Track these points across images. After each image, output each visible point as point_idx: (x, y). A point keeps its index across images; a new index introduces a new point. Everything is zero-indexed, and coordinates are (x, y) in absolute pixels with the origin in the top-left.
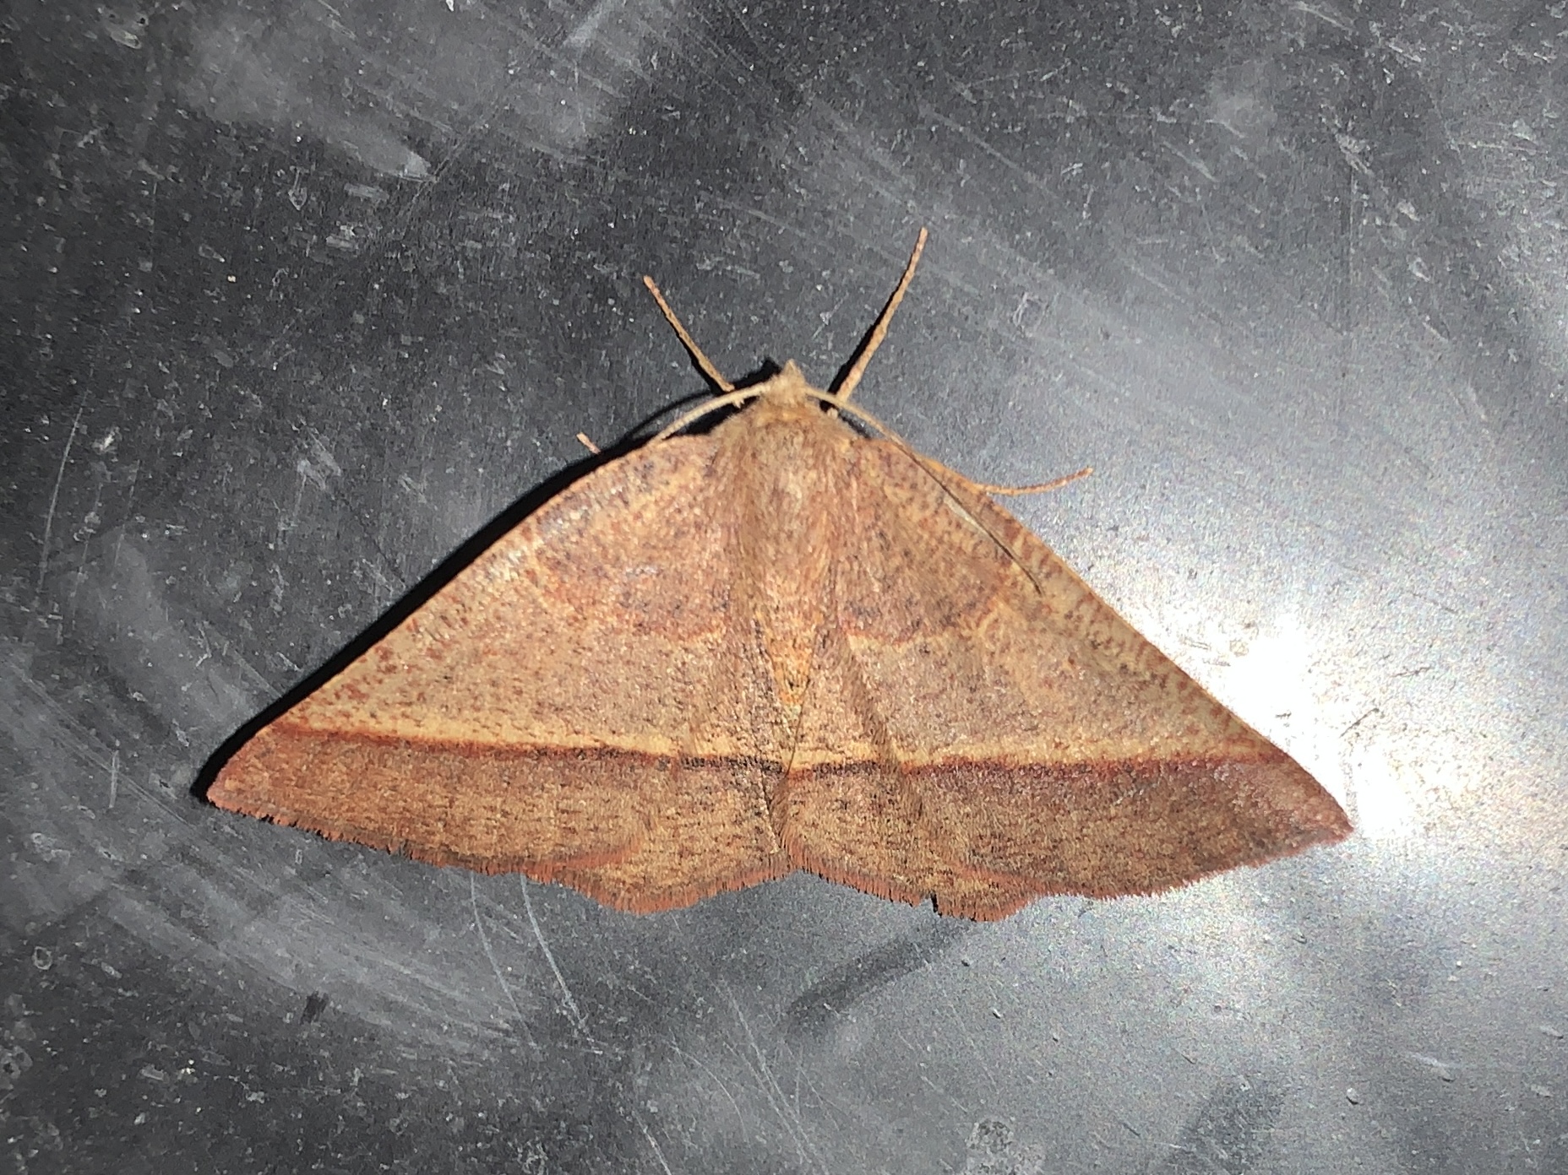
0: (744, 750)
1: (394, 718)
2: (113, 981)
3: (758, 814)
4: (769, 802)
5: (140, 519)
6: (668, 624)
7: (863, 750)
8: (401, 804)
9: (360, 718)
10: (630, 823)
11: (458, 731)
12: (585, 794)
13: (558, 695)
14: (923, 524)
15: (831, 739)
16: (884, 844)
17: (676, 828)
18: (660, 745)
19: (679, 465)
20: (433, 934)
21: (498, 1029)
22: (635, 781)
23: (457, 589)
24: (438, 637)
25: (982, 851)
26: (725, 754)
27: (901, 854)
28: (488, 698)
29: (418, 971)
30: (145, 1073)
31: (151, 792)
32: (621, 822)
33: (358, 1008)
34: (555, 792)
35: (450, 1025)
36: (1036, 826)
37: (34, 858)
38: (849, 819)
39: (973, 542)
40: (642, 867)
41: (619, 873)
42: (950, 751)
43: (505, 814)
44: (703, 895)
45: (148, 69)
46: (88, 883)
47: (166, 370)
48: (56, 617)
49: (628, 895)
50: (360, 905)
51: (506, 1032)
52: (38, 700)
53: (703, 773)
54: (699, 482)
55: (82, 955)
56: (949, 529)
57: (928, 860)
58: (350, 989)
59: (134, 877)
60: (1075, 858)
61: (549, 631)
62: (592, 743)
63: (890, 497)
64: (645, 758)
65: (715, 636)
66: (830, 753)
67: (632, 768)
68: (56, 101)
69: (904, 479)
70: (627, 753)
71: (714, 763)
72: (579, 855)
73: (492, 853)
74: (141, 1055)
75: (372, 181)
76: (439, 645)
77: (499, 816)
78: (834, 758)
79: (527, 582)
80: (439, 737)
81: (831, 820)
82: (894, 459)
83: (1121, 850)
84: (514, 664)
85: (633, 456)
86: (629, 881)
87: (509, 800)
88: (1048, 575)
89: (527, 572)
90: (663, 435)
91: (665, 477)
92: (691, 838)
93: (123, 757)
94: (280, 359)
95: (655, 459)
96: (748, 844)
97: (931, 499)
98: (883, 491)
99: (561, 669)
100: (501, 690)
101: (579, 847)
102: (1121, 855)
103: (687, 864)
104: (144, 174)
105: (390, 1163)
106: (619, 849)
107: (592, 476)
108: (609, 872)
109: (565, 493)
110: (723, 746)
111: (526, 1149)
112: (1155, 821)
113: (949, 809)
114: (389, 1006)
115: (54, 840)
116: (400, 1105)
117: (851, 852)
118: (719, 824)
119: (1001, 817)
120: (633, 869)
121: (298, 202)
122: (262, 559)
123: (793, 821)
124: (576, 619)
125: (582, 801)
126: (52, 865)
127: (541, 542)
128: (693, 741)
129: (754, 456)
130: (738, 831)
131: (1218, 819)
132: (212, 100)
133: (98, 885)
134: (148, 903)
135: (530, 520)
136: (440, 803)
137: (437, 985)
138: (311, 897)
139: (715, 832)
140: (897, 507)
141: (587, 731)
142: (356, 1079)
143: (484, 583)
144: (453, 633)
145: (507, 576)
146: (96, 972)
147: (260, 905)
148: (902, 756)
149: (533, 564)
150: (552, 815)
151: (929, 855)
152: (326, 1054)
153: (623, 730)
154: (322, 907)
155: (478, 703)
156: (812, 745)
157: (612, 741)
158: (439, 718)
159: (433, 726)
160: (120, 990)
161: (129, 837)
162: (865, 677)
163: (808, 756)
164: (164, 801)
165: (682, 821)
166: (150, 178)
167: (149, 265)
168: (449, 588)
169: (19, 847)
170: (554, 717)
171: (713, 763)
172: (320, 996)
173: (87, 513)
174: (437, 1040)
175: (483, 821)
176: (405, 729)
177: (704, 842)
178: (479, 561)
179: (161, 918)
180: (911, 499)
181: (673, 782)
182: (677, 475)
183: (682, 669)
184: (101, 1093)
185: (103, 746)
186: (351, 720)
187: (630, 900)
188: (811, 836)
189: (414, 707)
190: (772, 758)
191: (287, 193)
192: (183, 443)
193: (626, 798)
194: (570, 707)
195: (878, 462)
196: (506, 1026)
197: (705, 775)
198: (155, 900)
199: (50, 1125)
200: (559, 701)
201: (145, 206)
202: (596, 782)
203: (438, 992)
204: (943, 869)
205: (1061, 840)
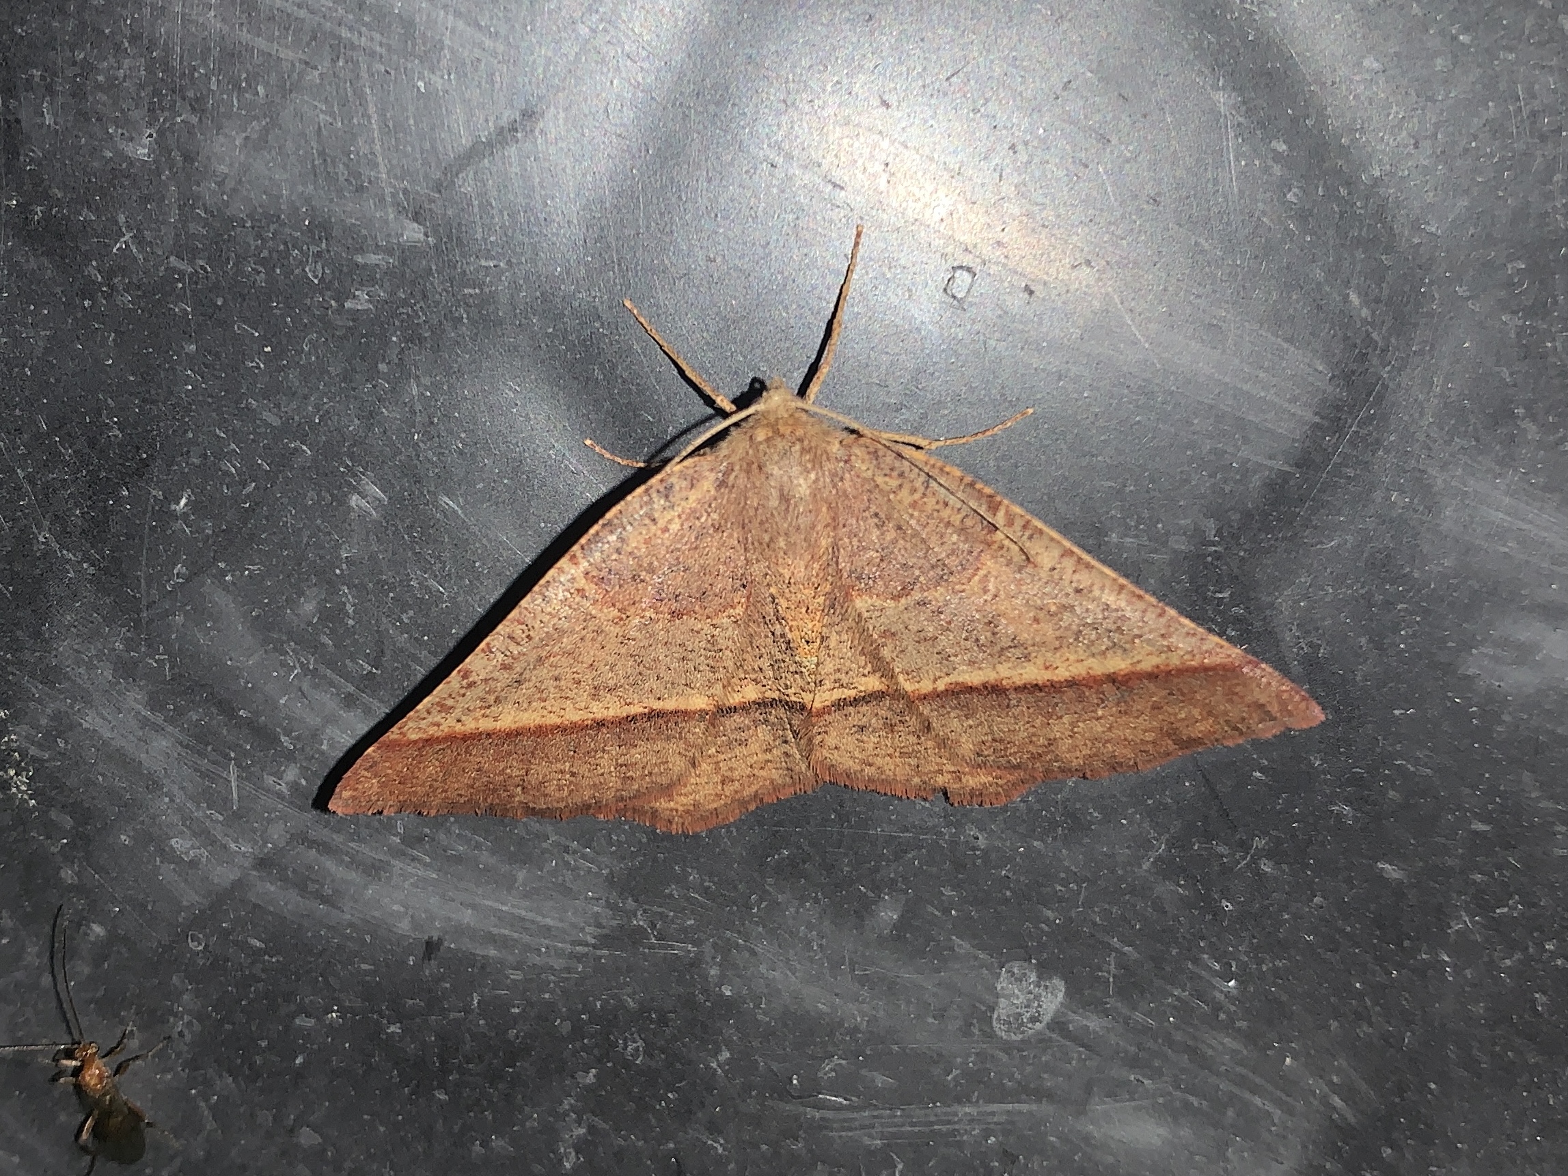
0: (769, 694)
1: (476, 719)
2: (257, 953)
3: (786, 742)
4: (794, 732)
5: (222, 565)
6: (697, 608)
7: (874, 683)
8: (485, 779)
9: (448, 724)
10: (678, 764)
11: (530, 718)
12: (639, 750)
13: (610, 679)
14: (914, 505)
15: (845, 680)
16: (897, 754)
17: (717, 763)
18: (699, 702)
19: (695, 482)
20: (521, 875)
21: (587, 945)
22: (680, 733)
23: (520, 613)
24: (508, 654)
25: (986, 753)
26: (753, 699)
27: (913, 762)
28: (552, 690)
29: (513, 906)
30: (297, 1021)
31: (268, 791)
32: (670, 766)
33: (467, 945)
34: (614, 753)
35: (547, 948)
36: (1032, 730)
37: (175, 859)
38: (865, 739)
39: (960, 516)
40: (691, 797)
41: (672, 803)
42: (953, 678)
43: (573, 774)
44: (744, 810)
45: (163, 178)
46: (224, 875)
47: (223, 435)
48: (162, 657)
49: (681, 820)
50: (458, 859)
51: (594, 946)
52: (158, 729)
53: (736, 717)
54: (713, 492)
55: (230, 934)
56: (937, 507)
57: (937, 764)
58: (460, 931)
59: (263, 863)
60: (1069, 751)
61: (599, 632)
62: (641, 710)
63: (882, 486)
64: (685, 714)
65: (737, 611)
66: (846, 690)
67: (676, 723)
68: (87, 215)
69: (892, 470)
70: (671, 713)
71: (745, 708)
72: (638, 795)
73: (564, 804)
74: (293, 1007)
75: (378, 249)
76: (511, 660)
77: (568, 776)
78: (850, 693)
79: (578, 599)
80: (514, 727)
81: (849, 742)
82: (880, 453)
83: (1108, 741)
84: (572, 662)
85: (654, 481)
86: (680, 809)
87: (575, 765)
88: (1030, 537)
89: (578, 590)
90: (677, 459)
91: (684, 494)
92: (731, 769)
93: (238, 765)
94: (321, 413)
95: (673, 480)
96: (778, 765)
97: (918, 484)
98: (874, 481)
99: (611, 660)
100: (563, 683)
101: (638, 791)
102: (1108, 745)
103: (729, 790)
104: (174, 270)
105: (513, 1066)
106: (670, 786)
107: (622, 503)
108: (662, 804)
109: (601, 522)
110: (751, 693)
111: (625, 1040)
112: (1137, 717)
113: (952, 724)
114: (492, 939)
115: (191, 843)
116: (515, 1018)
117: (870, 765)
118: (753, 754)
119: (1001, 726)
120: (684, 800)
121: (316, 277)
122: (332, 586)
123: (819, 748)
124: (621, 619)
125: (636, 755)
126: (193, 864)
127: (586, 564)
128: (726, 695)
129: (760, 468)
130: (769, 756)
131: (1196, 712)
132: (225, 197)
133: (232, 875)
134: (279, 883)
135: (576, 548)
136: (518, 773)
137: (530, 915)
138: (413, 859)
139: (750, 761)
140: (889, 492)
141: (636, 701)
142: (475, 1002)
143: (543, 605)
144: (520, 648)
145: (560, 597)
146: (244, 946)
147: (374, 870)
148: (908, 687)
149: (582, 583)
150: (612, 769)
151: (938, 760)
152: (448, 985)
153: (666, 696)
154: (425, 865)
155: (544, 696)
156: (829, 687)
157: (657, 705)
158: (512, 712)
159: (508, 719)
160: (266, 957)
161: (254, 831)
162: (871, 628)
163: (827, 695)
164: (280, 795)
165: (721, 757)
166: (182, 274)
167: (193, 347)
168: (514, 614)
169: (161, 852)
170: (609, 695)
171: (743, 708)
172: (435, 938)
173: (175, 565)
174: (537, 960)
175: (555, 782)
176: (486, 725)
177: (741, 770)
178: (536, 588)
179: (293, 895)
180: (901, 486)
181: (711, 728)
182: (693, 490)
183: (712, 640)
184: (264, 1044)
185: (220, 758)
186: (441, 728)
187: (683, 824)
188: (835, 757)
189: (492, 708)
190: (793, 699)
191: (304, 270)
192: (248, 496)
193: (672, 747)
194: (621, 686)
195: (867, 457)
196: (593, 941)
197: (738, 719)
198: (284, 879)
199: (224, 1074)
200: (611, 683)
201: (182, 297)
202: (648, 739)
203: (533, 922)
204: (952, 769)
205: (1055, 739)
